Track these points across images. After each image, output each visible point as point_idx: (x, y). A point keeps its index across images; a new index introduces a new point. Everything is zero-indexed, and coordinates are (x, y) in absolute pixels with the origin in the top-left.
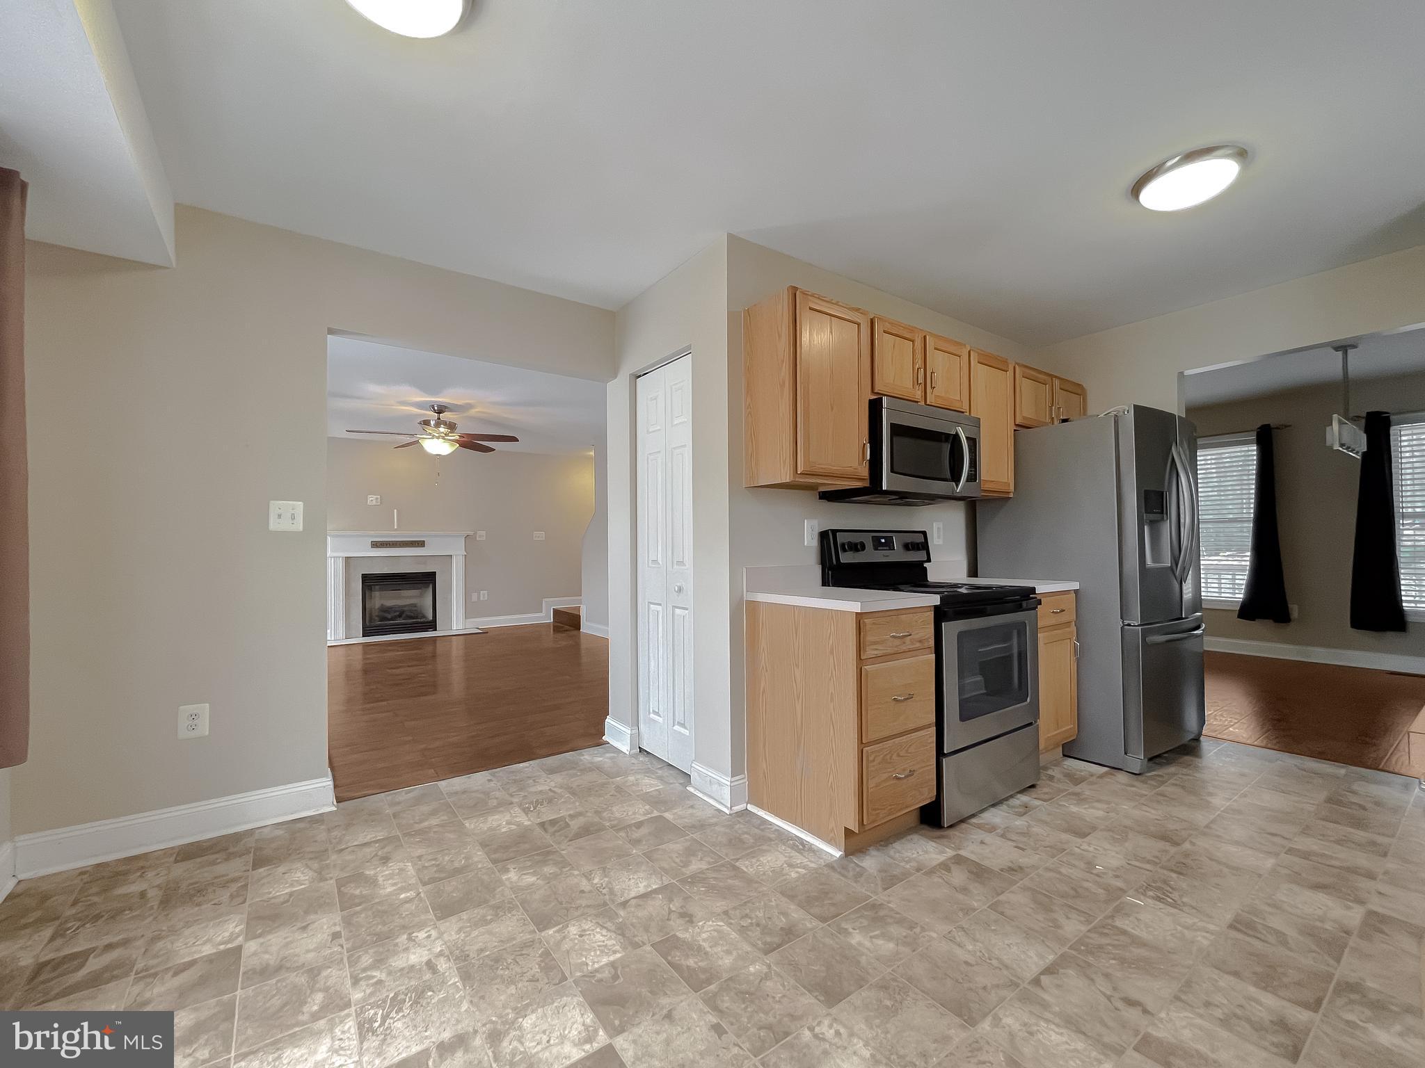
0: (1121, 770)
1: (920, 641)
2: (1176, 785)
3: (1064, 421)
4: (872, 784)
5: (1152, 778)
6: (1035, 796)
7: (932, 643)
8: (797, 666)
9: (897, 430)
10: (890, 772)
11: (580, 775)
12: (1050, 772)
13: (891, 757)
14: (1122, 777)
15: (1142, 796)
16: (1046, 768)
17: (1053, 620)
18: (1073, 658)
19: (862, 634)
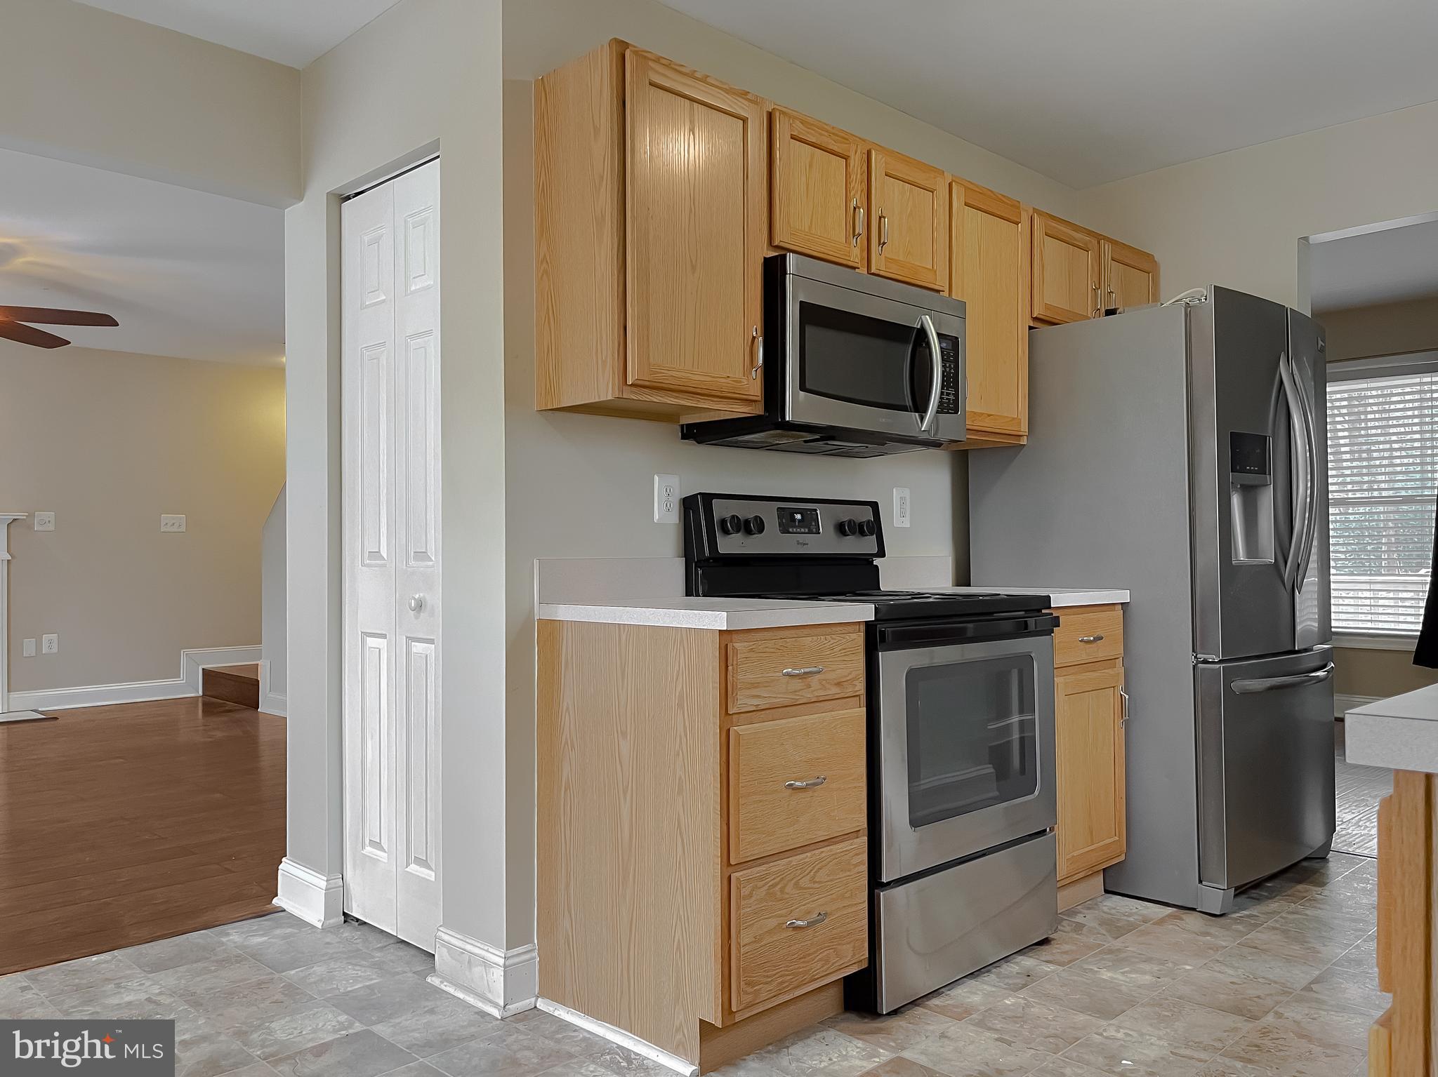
0: (1194, 909)
1: (838, 684)
2: (1274, 928)
3: (1110, 312)
4: (746, 937)
5: (1239, 921)
6: (1049, 958)
7: (861, 687)
8: (624, 734)
9: (810, 313)
10: (781, 916)
11: (215, 971)
12: (1079, 919)
13: (782, 890)
14: (1193, 921)
15: (1216, 949)
16: (1072, 912)
17: (1083, 654)
18: (1119, 722)
19: (730, 668)
